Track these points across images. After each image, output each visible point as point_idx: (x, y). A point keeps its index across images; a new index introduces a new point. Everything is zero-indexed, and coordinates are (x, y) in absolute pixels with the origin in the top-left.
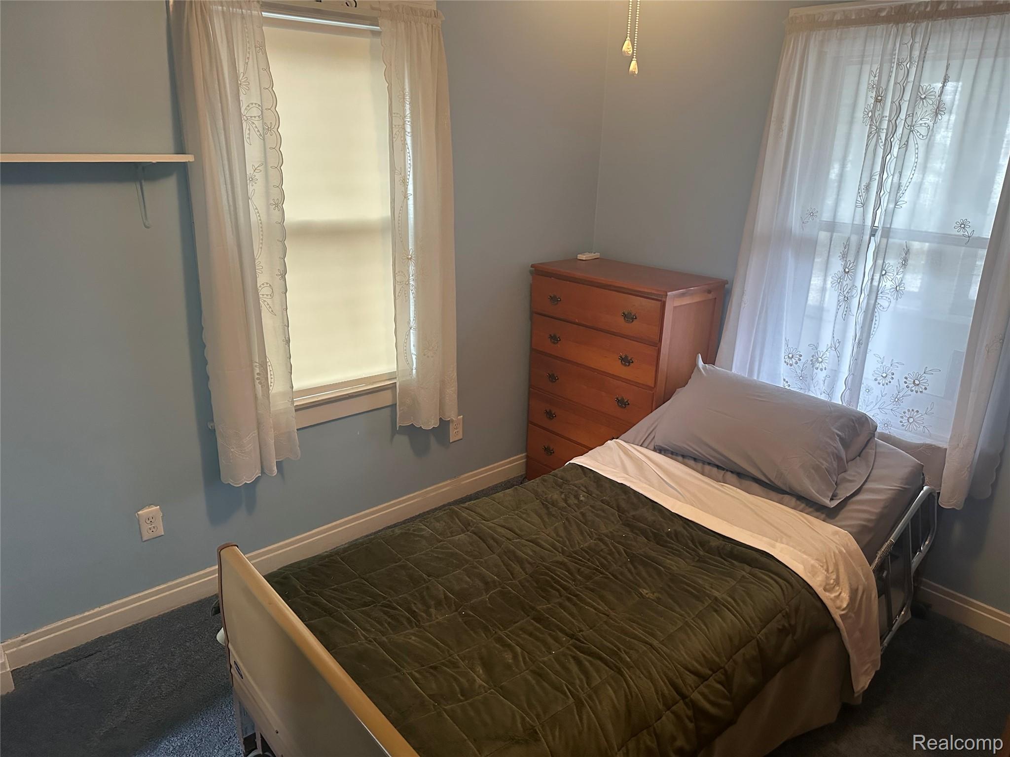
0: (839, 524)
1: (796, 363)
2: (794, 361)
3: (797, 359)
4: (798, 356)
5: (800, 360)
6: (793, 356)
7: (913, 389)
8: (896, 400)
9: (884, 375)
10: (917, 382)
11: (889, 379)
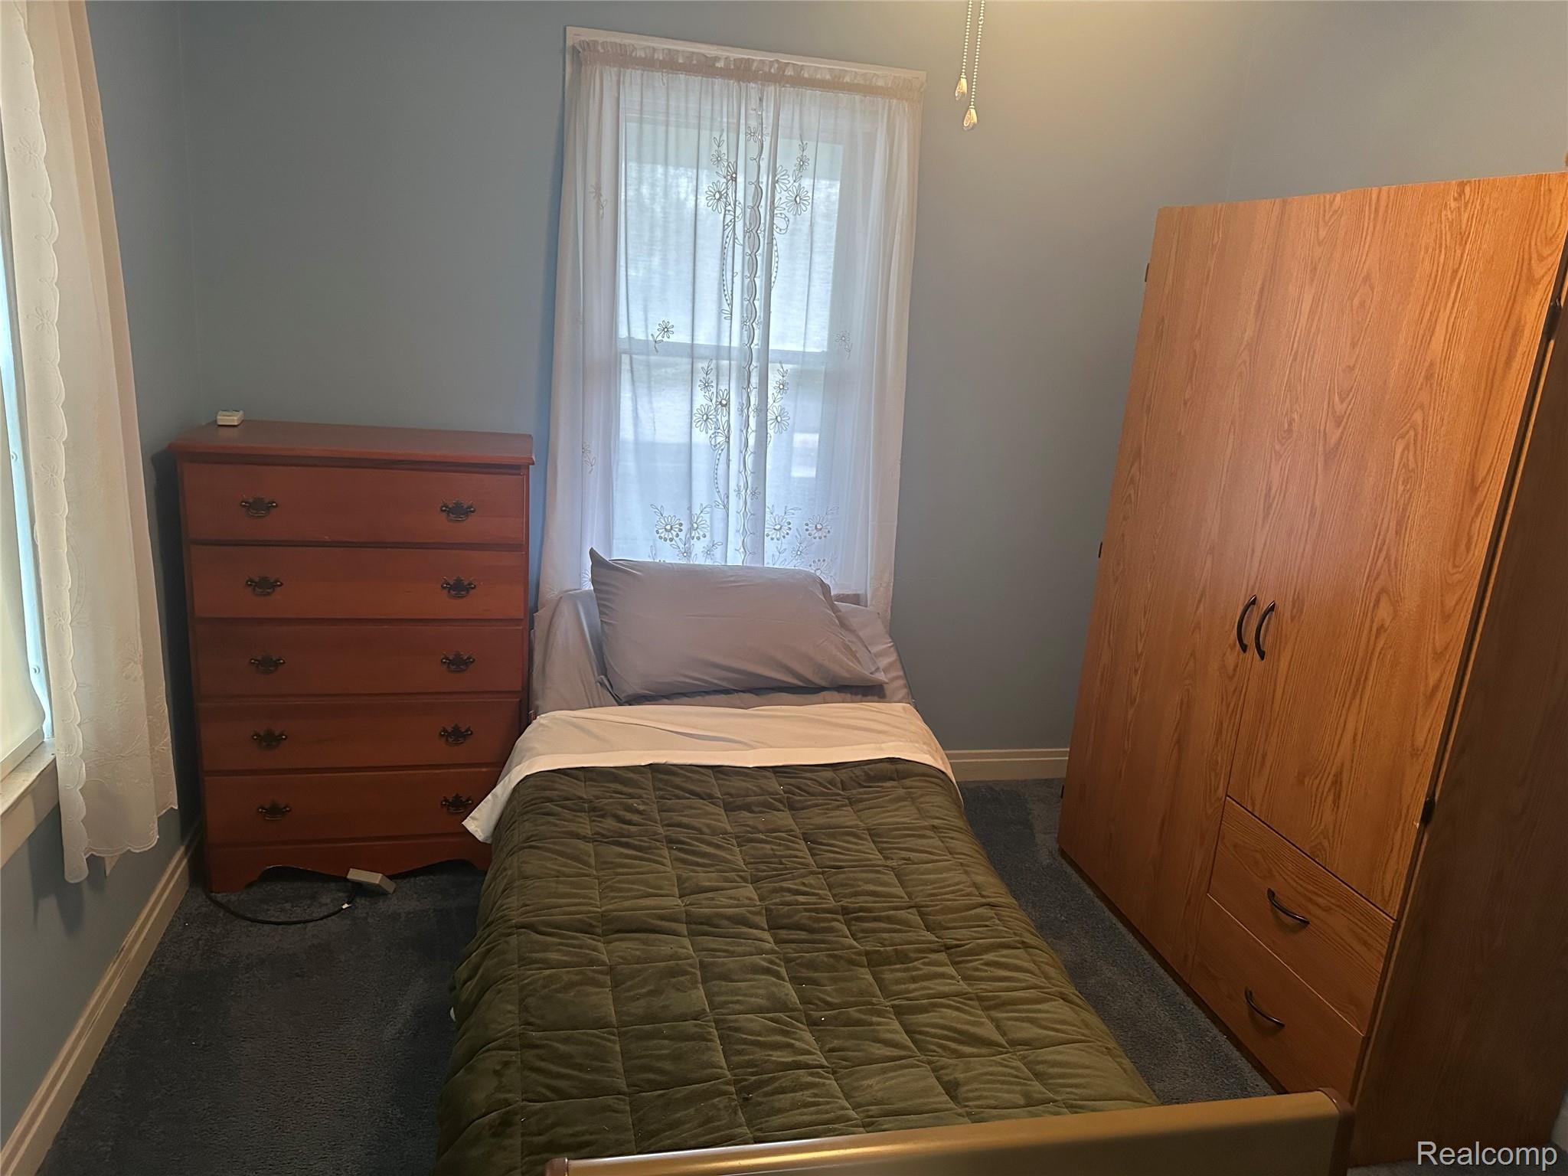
0: (896, 699)
1: (677, 535)
2: (675, 533)
3: (677, 530)
4: (677, 526)
5: (681, 530)
6: (671, 527)
7: (816, 535)
8: (799, 553)
9: (778, 527)
10: (819, 527)
11: (785, 530)
